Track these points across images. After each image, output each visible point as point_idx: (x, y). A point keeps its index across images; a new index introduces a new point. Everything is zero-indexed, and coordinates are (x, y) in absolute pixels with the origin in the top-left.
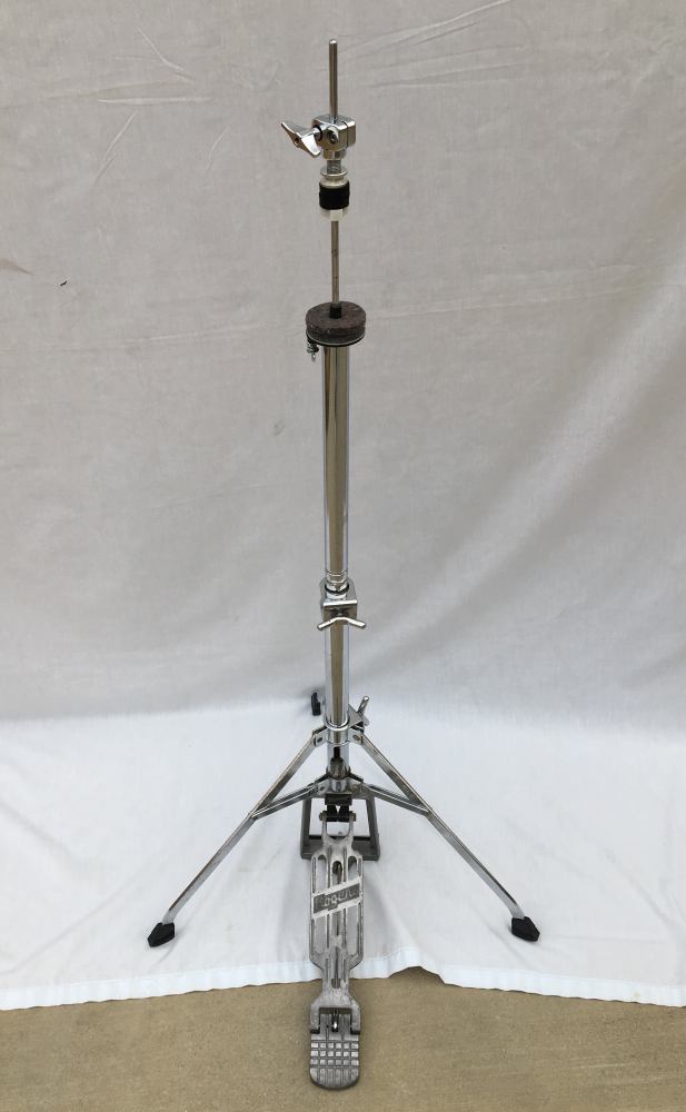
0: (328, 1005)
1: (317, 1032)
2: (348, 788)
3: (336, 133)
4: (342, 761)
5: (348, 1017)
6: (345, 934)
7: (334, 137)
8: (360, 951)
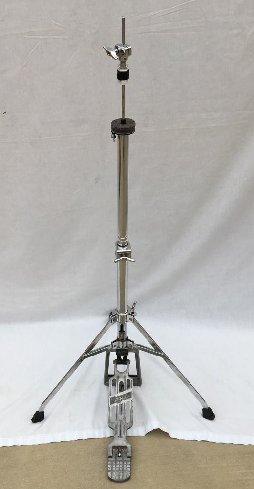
0: (116, 445)
1: (112, 457)
2: (127, 346)
3: (124, 51)
4: (124, 332)
5: (125, 450)
6: (124, 414)
7: (123, 52)
8: (132, 421)
